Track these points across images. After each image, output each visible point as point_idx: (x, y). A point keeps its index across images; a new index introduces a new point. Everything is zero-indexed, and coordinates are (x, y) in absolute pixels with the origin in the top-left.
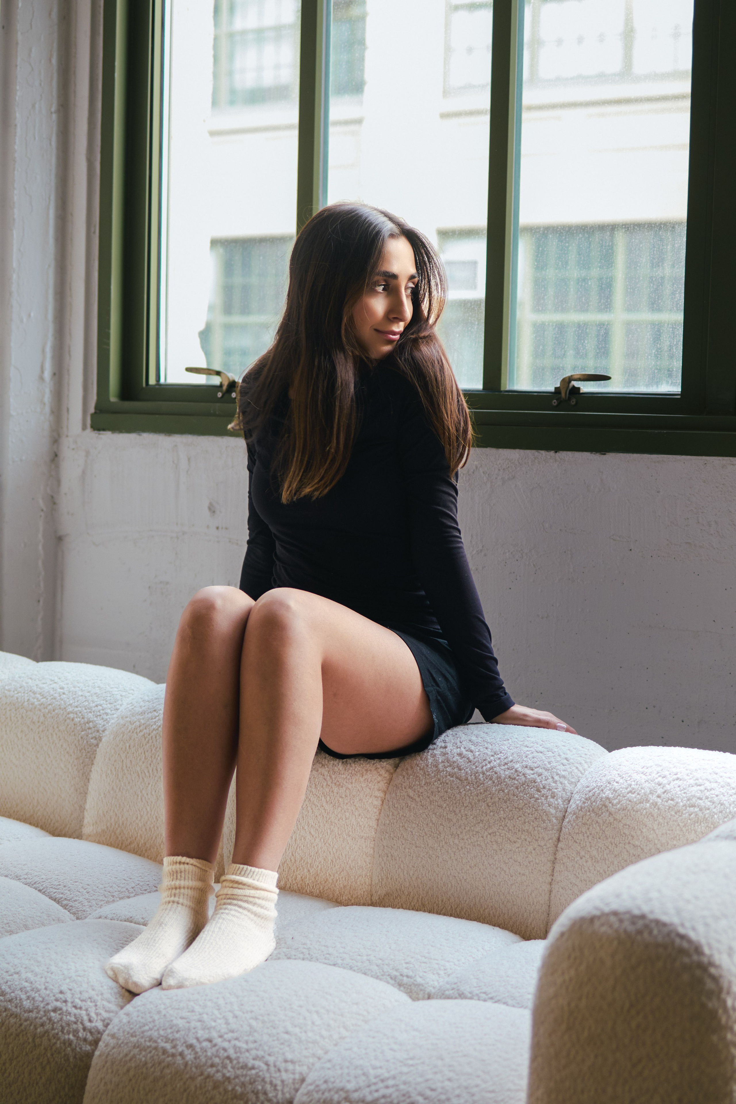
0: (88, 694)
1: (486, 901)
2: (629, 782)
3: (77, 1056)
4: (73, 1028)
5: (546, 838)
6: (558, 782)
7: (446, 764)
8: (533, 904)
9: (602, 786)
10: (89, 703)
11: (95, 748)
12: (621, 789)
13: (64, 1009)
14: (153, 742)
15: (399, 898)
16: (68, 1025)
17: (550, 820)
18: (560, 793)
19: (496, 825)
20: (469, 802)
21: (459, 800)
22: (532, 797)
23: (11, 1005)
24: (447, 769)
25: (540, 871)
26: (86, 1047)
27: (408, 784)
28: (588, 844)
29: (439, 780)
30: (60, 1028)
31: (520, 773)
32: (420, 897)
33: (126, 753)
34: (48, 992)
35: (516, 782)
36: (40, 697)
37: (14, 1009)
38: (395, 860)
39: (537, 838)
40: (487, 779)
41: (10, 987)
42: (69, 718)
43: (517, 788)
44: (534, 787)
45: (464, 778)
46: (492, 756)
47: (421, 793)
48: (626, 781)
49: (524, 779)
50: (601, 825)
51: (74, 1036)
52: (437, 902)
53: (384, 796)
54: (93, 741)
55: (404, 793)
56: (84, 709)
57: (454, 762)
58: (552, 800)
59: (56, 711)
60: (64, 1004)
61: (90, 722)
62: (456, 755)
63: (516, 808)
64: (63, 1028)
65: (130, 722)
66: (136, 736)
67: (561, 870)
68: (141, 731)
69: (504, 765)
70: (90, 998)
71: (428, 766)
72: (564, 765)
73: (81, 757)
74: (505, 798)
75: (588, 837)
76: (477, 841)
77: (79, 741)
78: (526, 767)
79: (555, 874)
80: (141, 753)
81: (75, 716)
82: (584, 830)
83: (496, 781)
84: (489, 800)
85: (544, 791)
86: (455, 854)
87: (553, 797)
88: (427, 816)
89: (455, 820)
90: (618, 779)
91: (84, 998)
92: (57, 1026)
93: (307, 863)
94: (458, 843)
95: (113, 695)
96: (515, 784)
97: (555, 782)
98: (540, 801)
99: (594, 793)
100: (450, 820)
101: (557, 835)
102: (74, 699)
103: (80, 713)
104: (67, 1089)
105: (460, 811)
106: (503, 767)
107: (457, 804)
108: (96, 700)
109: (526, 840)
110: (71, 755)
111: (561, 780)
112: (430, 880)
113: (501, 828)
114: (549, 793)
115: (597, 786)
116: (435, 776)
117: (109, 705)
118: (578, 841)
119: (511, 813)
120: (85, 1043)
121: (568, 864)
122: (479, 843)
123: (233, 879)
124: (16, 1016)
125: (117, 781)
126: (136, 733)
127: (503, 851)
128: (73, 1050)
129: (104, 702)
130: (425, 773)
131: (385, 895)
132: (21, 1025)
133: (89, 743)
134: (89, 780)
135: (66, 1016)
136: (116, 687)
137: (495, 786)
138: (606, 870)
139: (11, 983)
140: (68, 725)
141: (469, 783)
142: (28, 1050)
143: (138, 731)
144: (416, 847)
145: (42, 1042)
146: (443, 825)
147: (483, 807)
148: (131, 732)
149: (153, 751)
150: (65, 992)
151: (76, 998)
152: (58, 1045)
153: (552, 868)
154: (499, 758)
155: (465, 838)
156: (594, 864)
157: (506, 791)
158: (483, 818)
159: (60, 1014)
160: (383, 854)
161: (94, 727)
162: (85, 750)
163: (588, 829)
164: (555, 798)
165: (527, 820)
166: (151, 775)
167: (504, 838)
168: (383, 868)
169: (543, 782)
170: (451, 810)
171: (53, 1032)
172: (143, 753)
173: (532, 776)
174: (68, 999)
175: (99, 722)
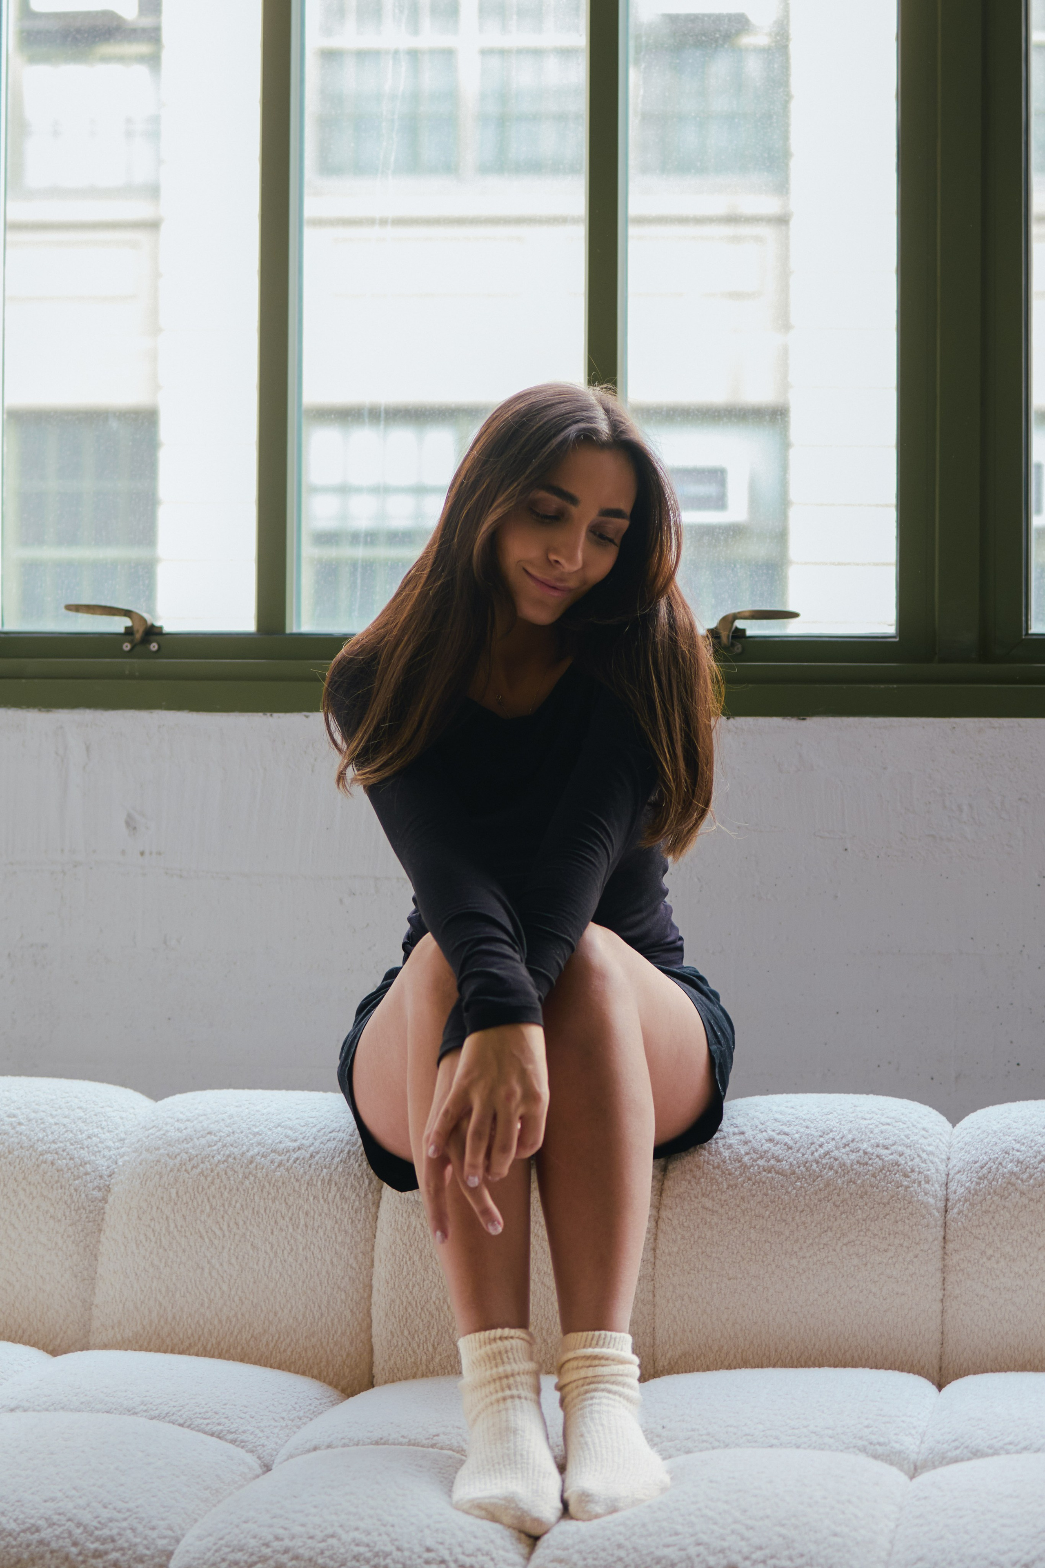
0: (65, 1121)
1: (847, 1340)
2: (1035, 1148)
5: (931, 1239)
6: (928, 1162)
7: (755, 1156)
8: (920, 1332)
9: (997, 1158)
10: (75, 1135)
11: (100, 1204)
12: (1028, 1159)
14: (222, 1182)
15: (702, 1358)
17: (930, 1214)
18: (934, 1176)
19: (854, 1231)
20: (806, 1205)
21: (789, 1204)
22: (899, 1185)
24: (758, 1162)
25: (928, 1286)
27: (700, 1190)
28: (996, 1238)
29: (750, 1179)
31: (872, 1154)
32: (740, 1351)
33: (172, 1204)
35: (871, 1168)
38: (696, 1302)
39: (918, 1240)
40: (825, 1169)
41: (331, 1558)
42: (44, 1162)
43: (874, 1176)
44: (898, 1171)
45: (789, 1172)
46: (821, 1136)
47: (725, 1201)
48: (1030, 1147)
49: (880, 1163)
50: (1012, 1210)
52: (767, 1354)
53: (656, 1214)
54: (99, 1195)
55: (696, 1205)
56: (68, 1144)
57: (765, 1152)
58: (927, 1186)
59: (16, 1153)
61: (86, 1164)
62: (764, 1141)
63: (879, 1204)
65: (168, 1155)
66: (186, 1175)
67: (958, 1280)
68: (193, 1167)
69: (844, 1147)
71: (725, 1162)
72: (925, 1138)
73: (79, 1221)
74: (859, 1192)
75: (994, 1228)
76: (827, 1257)
77: (71, 1195)
78: (878, 1146)
79: (949, 1288)
80: (202, 1202)
81: (56, 1156)
82: (986, 1220)
83: (840, 1170)
84: (835, 1197)
85: (914, 1176)
86: (793, 1281)
87: (928, 1182)
88: (740, 1232)
89: (787, 1233)
90: (1017, 1146)
93: (542, 1329)
94: (796, 1264)
95: (109, 1117)
96: (869, 1171)
97: (925, 1161)
98: (912, 1189)
99: (990, 1168)
100: (779, 1234)
101: (942, 1233)
102: (44, 1130)
103: (64, 1151)
105: (793, 1219)
106: (844, 1150)
107: (787, 1210)
108: (85, 1128)
109: (902, 1245)
110: (59, 1221)
111: (930, 1158)
112: (756, 1323)
113: (862, 1233)
114: (921, 1178)
115: (990, 1159)
116: (741, 1175)
117: (108, 1134)
118: (980, 1236)
119: (873, 1211)
121: (968, 1270)
122: (830, 1259)
123: (583, 1355)
125: (161, 1251)
126: (186, 1170)
127: (869, 1266)
129: (100, 1130)
130: (723, 1173)
131: (680, 1357)
133: (90, 1197)
134: (96, 1256)
136: (108, 1106)
137: (840, 1177)
138: (1028, 1269)
139: (330, 1552)
140: (45, 1173)
141: (799, 1178)
143: (189, 1167)
144: (729, 1279)
146: (769, 1242)
147: (828, 1209)
148: (175, 1171)
149: (226, 1194)
150: (433, 1548)
153: (942, 1279)
154: (833, 1139)
155: (808, 1255)
156: (1009, 1264)
157: (859, 1182)
158: (830, 1224)
160: (674, 1297)
161: (94, 1171)
162: (84, 1208)
163: (993, 1218)
164: (931, 1183)
165: (898, 1218)
166: (227, 1233)
167: (868, 1247)
168: (675, 1318)
169: (910, 1164)
170: (778, 1218)
172: (206, 1200)
173: (891, 1157)
175: (103, 1164)
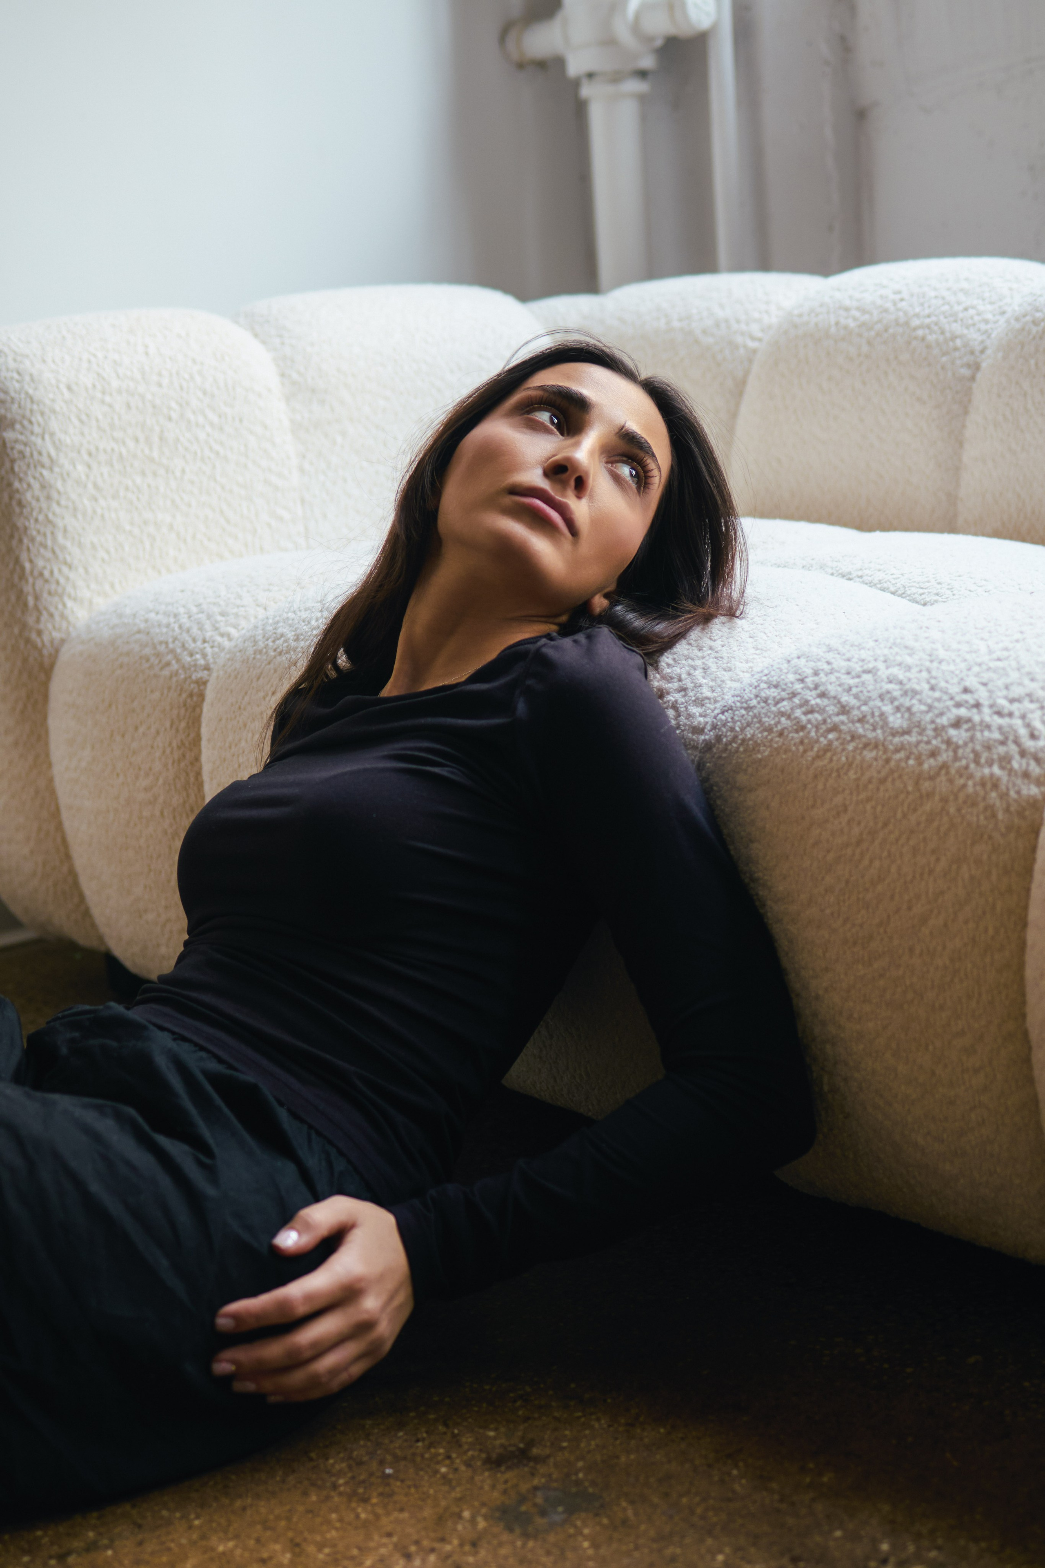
3: (1012, 809)
4: (998, 754)
10: (952, 307)
11: (969, 384)
13: (977, 718)
16: (988, 748)
23: (863, 727)
26: (1029, 789)
30: (972, 756)
34: (937, 694)
36: (857, 314)
37: (871, 735)
41: (856, 696)
42: (916, 338)
51: (1002, 768)
54: (966, 372)
56: (942, 318)
59: (891, 331)
60: (975, 710)
61: (957, 338)
64: (977, 756)
65: (1034, 322)
70: (1029, 695)
73: (945, 403)
77: (938, 374)
81: (928, 332)
91: (1016, 696)
92: (966, 753)
95: (996, 289)
102: (922, 305)
103: (937, 325)
104: (994, 877)
108: (965, 300)
110: (925, 403)
117: (989, 306)
120: (1026, 781)
124: (876, 747)
125: (1018, 433)
128: (1004, 796)
129: (982, 302)
132: (888, 761)
133: (958, 376)
134: (962, 442)
135: (982, 731)
139: (859, 689)
140: (915, 351)
142: (905, 809)
145: (934, 788)
148: (1038, 338)
150: (973, 689)
151: (999, 697)
152: (970, 790)
159: (967, 730)
161: (965, 347)
162: (951, 390)
171: (957, 764)
174: (981, 701)
175: (974, 336)
